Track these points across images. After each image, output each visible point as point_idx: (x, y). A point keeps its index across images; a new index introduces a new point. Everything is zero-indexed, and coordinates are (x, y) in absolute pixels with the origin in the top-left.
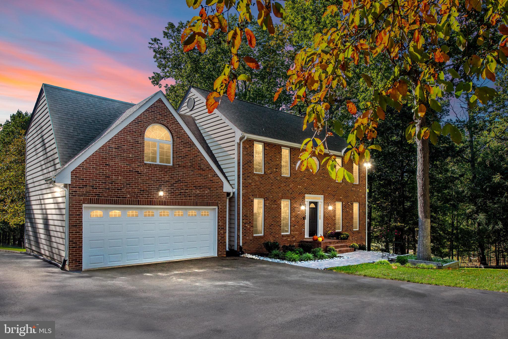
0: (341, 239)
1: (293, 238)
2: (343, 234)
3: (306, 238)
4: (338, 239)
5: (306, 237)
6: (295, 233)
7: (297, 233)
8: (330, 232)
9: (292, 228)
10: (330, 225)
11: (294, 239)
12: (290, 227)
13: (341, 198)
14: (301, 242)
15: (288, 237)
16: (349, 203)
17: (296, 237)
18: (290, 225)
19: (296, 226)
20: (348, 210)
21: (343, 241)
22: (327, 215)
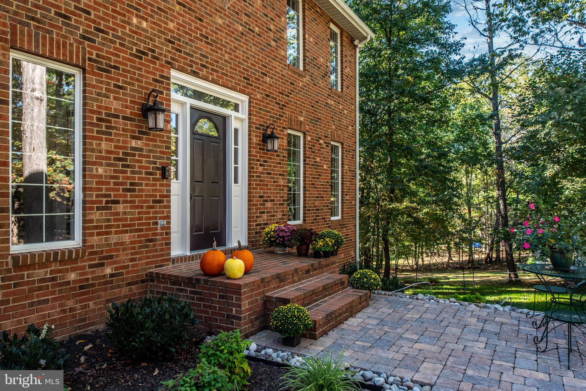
0: (317, 255)
1: (102, 265)
2: (322, 237)
3: (174, 261)
4: (302, 254)
5: (176, 252)
6: (114, 239)
7: (126, 238)
8: (273, 227)
9: (96, 216)
10: (269, 205)
11: (108, 271)
12: (84, 209)
13: (302, 119)
14: (151, 277)
15: (63, 262)
16: (321, 141)
17: (124, 257)
18: (84, 202)
19: (120, 208)
20: (318, 159)
21: (323, 261)
22: (261, 169)
